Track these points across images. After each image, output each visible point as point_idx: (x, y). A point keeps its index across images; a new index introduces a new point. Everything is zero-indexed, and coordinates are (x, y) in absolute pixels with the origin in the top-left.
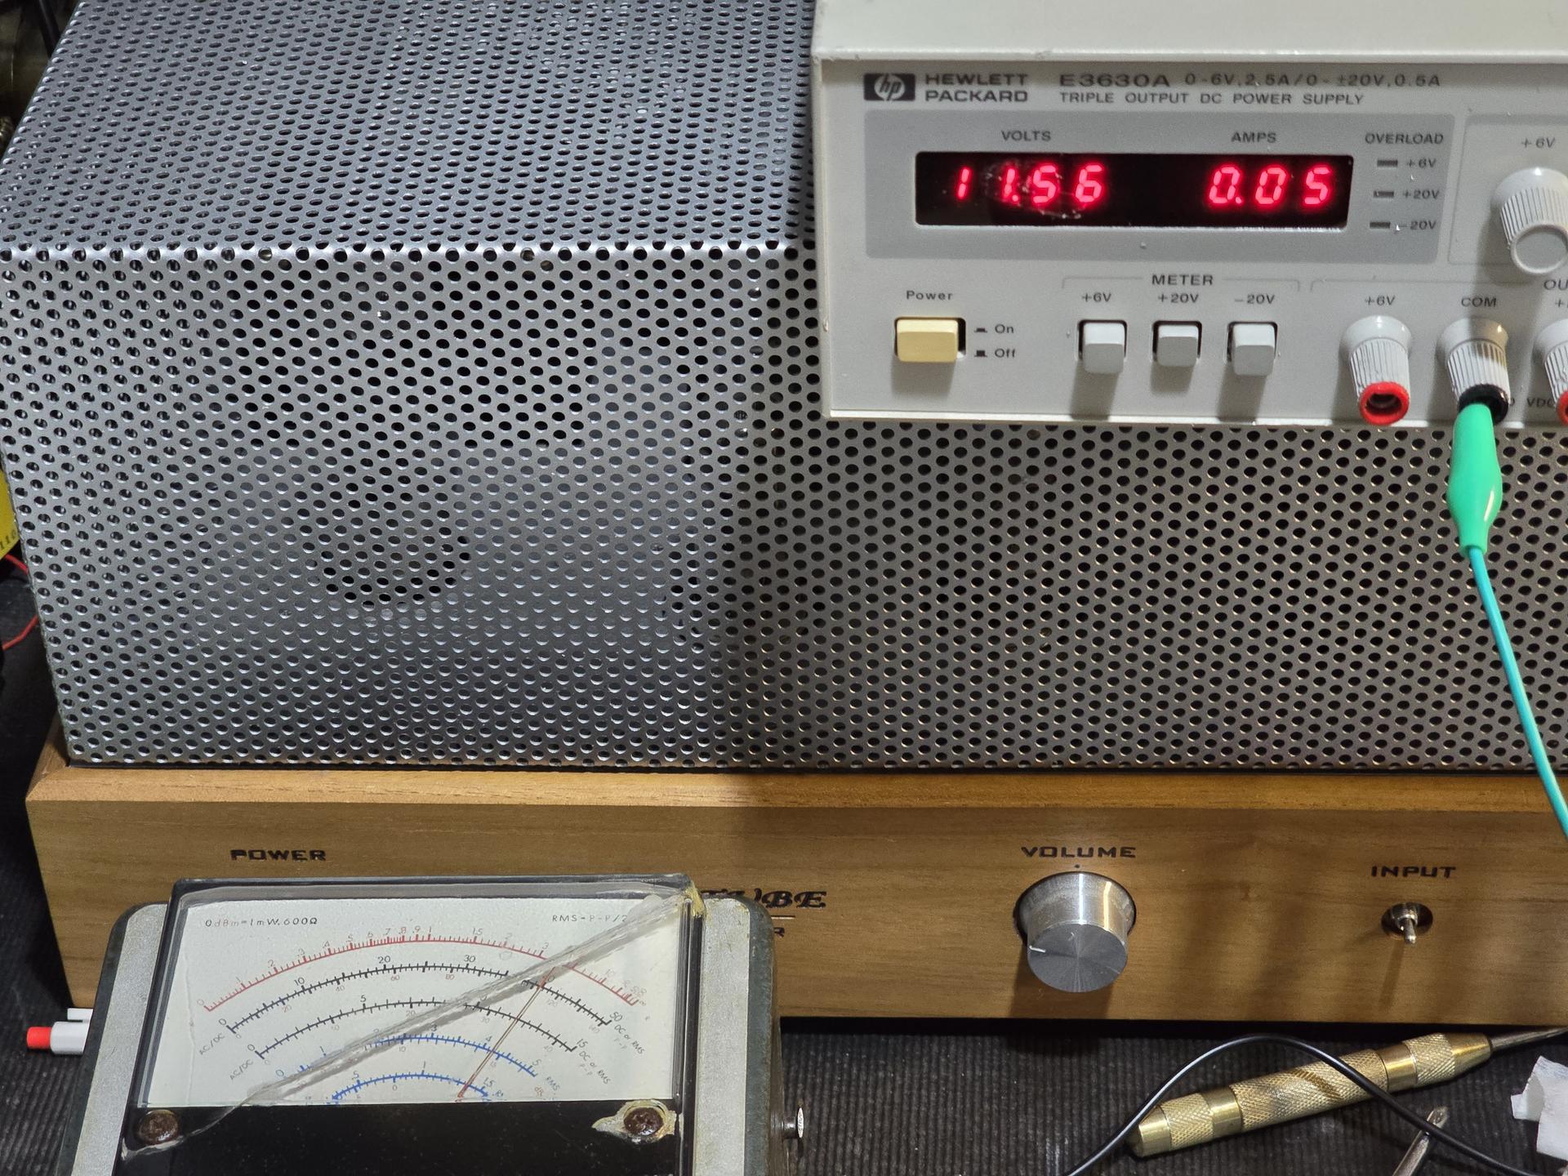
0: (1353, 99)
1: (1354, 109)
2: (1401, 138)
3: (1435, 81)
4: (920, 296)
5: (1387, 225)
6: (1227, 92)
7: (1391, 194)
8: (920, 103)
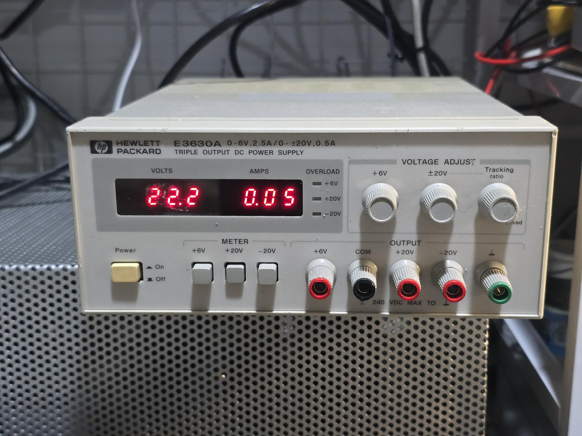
0: (299, 152)
1: (300, 157)
2: (321, 171)
3: (333, 143)
4: (121, 251)
5: (319, 214)
6: (246, 149)
7: (319, 199)
8: (115, 155)
